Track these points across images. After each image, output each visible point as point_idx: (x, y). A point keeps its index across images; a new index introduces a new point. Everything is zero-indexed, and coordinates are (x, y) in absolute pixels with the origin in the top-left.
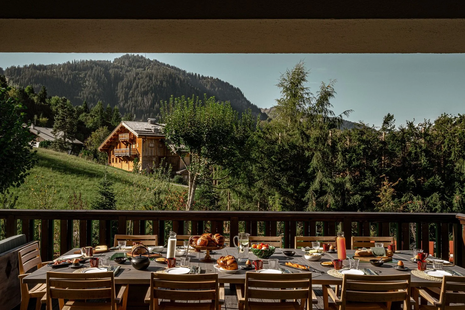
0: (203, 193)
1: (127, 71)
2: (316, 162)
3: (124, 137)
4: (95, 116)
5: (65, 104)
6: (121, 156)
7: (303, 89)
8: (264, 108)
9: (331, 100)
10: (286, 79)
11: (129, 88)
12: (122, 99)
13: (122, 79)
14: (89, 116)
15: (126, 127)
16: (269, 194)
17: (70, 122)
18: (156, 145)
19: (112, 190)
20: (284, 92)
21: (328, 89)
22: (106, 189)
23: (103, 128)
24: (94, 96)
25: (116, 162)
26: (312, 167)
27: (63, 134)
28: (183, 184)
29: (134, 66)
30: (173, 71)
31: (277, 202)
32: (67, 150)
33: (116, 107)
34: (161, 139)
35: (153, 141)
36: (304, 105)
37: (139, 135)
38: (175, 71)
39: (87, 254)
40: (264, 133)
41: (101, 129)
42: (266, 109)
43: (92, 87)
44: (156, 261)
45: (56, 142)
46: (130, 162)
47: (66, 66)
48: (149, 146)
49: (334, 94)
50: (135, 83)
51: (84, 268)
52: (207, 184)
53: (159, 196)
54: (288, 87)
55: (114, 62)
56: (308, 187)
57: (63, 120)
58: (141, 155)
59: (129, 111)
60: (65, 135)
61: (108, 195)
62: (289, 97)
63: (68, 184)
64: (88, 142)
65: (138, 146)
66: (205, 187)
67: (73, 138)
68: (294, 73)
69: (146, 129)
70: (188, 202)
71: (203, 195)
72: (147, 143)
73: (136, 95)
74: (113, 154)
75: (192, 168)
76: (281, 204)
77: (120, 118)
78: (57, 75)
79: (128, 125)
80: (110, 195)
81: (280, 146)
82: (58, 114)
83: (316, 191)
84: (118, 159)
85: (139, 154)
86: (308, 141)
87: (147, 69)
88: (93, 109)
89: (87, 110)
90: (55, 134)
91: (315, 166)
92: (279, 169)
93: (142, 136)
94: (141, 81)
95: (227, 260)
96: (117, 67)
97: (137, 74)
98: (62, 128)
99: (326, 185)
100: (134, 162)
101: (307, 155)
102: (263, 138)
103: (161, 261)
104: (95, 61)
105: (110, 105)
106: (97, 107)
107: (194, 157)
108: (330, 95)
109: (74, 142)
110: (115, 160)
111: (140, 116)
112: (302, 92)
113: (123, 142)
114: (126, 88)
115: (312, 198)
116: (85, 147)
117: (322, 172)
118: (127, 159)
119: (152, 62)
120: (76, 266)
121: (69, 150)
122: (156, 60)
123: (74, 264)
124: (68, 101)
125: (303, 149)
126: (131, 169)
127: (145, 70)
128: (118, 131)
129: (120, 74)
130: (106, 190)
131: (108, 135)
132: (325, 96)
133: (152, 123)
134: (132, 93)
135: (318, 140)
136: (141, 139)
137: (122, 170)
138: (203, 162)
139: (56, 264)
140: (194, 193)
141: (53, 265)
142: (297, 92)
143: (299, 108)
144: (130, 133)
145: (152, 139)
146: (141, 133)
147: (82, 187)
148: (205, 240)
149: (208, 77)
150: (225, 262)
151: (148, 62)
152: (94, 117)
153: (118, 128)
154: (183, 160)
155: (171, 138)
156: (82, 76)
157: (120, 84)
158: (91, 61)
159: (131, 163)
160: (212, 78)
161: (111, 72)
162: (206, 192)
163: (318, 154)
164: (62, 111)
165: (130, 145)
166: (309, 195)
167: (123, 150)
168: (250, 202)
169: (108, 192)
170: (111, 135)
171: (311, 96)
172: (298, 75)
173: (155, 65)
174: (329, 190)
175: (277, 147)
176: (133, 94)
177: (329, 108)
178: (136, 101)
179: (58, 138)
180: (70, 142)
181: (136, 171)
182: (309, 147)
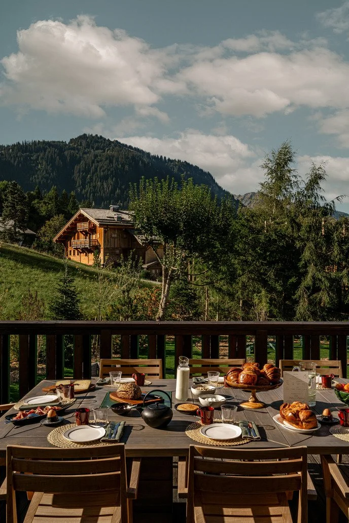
0: (178, 290)
1: (85, 153)
2: (309, 254)
3: (83, 226)
4: (49, 204)
5: (15, 190)
6: (80, 248)
7: (289, 171)
8: (237, 195)
9: (322, 184)
10: (271, 159)
11: (87, 171)
12: (79, 184)
13: (79, 162)
14: (42, 204)
15: (86, 215)
16: (254, 292)
17: (21, 209)
18: (119, 236)
19: (73, 288)
20: (269, 174)
21: (318, 171)
22: (67, 286)
23: (59, 216)
24: (47, 181)
25: (74, 254)
26: (303, 259)
27: (13, 223)
28: (150, 280)
29: (93, 148)
30: (136, 153)
31: (264, 299)
32: (17, 241)
33: (73, 193)
34: (126, 229)
35: (116, 230)
36: (291, 190)
37: (100, 225)
38: (139, 154)
39: (66, 395)
40: (248, 221)
41: (56, 217)
42: (240, 196)
43: (45, 171)
44: (178, 410)
45: (5, 232)
46: (90, 254)
47: (16, 148)
48: (111, 237)
49: (325, 177)
50: (93, 167)
51: (66, 426)
52: (182, 280)
53: (128, 295)
54: (273, 168)
55: (69, 143)
56: (299, 283)
57: (13, 207)
58: (102, 246)
59: (86, 198)
60: (15, 224)
61: (69, 294)
62: (274, 181)
63: (19, 280)
64: (42, 232)
65: (98, 237)
66: (181, 283)
67: (24, 228)
68: (280, 153)
69: (107, 217)
70: (161, 301)
71: (178, 293)
72: (109, 233)
73: (94, 179)
74: (70, 246)
75: (166, 262)
76: (268, 303)
77: (77, 206)
78: (6, 157)
79: (87, 213)
80: (71, 294)
81: (266, 237)
82: (7, 200)
83: (308, 288)
84: (76, 251)
85: (100, 246)
86: (299, 230)
87: (108, 151)
88: (47, 195)
89: (39, 196)
90: (4, 223)
91: (307, 258)
92: (265, 262)
93: (104, 225)
94: (100, 164)
95: (298, 412)
96: (73, 149)
97: (96, 156)
98: (12, 216)
99: (320, 280)
100: (94, 255)
101: (298, 246)
102: (246, 227)
103: (186, 410)
104: (48, 142)
105: (66, 191)
106: (52, 193)
107: (168, 249)
108: (320, 178)
109: (26, 232)
110: (72, 252)
111: (100, 203)
112: (289, 175)
113: (81, 232)
114: (83, 172)
115: (303, 295)
116: (38, 238)
117: (316, 265)
118: (86, 251)
119: (113, 142)
120: (52, 421)
121: (20, 241)
122: (117, 141)
123: (49, 418)
124: (19, 187)
125: (293, 240)
126: (91, 263)
127: (104, 152)
128: (76, 220)
129: (76, 156)
130: (67, 288)
131: (64, 225)
132: (316, 179)
133: (114, 210)
134: (90, 177)
135: (310, 228)
136: (103, 228)
137: (80, 263)
138: (180, 255)
139: (20, 417)
140: (168, 291)
141: (14, 419)
142: (284, 175)
143: (286, 193)
144: (90, 222)
145: (115, 229)
146: (102, 222)
147: (36, 284)
148: (252, 374)
149: (175, 160)
150: (296, 415)
151: (108, 143)
152: (47, 204)
153: (76, 216)
154: (156, 252)
155: (142, 227)
156: (34, 158)
157: (77, 168)
158: (44, 142)
159: (91, 256)
160: (179, 161)
161: (66, 155)
162: (182, 289)
163: (311, 244)
164: (12, 197)
165: (90, 235)
166: (299, 292)
167: (81, 241)
168: (232, 301)
169: (69, 290)
170: (68, 225)
171: (299, 179)
172: (285, 155)
173: (115, 146)
174: (323, 287)
175: (262, 237)
176: (91, 179)
177: (320, 193)
178: (95, 187)
179: (8, 227)
180: (22, 232)
181: (97, 264)
182: (299, 236)
